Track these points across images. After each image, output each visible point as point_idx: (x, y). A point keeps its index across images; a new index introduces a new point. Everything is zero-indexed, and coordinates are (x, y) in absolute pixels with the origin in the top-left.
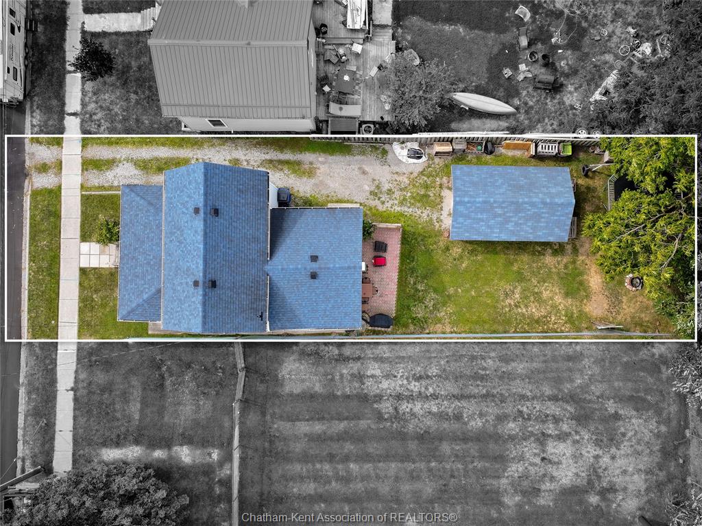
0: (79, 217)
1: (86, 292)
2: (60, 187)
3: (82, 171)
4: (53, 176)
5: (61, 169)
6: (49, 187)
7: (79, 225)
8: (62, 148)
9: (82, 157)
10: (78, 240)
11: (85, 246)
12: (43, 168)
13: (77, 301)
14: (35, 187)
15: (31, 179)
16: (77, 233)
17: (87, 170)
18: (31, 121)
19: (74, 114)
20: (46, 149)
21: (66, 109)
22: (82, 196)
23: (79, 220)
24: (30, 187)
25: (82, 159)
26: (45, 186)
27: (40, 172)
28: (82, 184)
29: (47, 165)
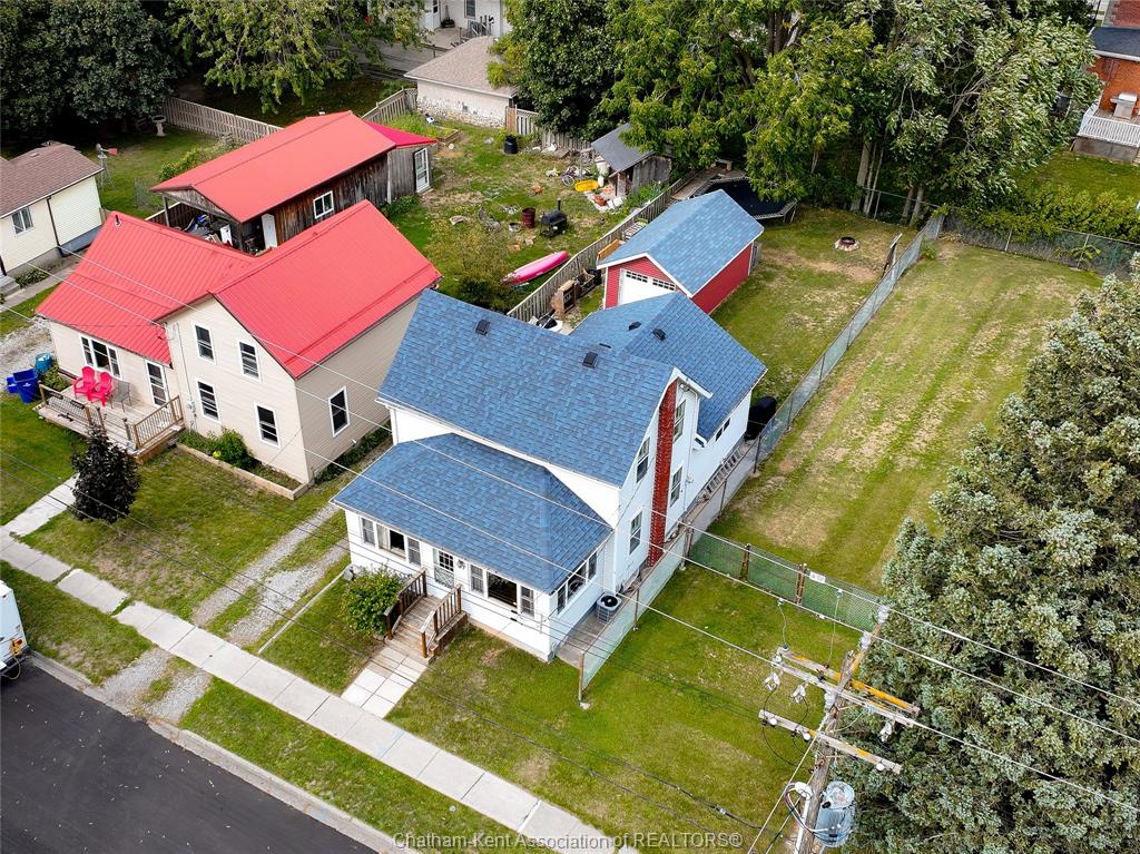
0: (294, 676)
1: (437, 728)
2: (215, 680)
3: (222, 636)
4: (187, 681)
5: (188, 664)
6: (200, 696)
7: (307, 684)
8: (157, 646)
9: (200, 627)
10: (333, 698)
11: (353, 693)
12: (159, 689)
13: (443, 752)
14: (176, 720)
15: (155, 719)
16: (320, 693)
17: (227, 630)
18: (68, 664)
19: (125, 604)
20: (134, 669)
21: (104, 612)
22: (263, 656)
23: (300, 680)
24: (168, 726)
25: (205, 628)
26: (193, 699)
27: (159, 698)
28: (243, 649)
29: (159, 682)
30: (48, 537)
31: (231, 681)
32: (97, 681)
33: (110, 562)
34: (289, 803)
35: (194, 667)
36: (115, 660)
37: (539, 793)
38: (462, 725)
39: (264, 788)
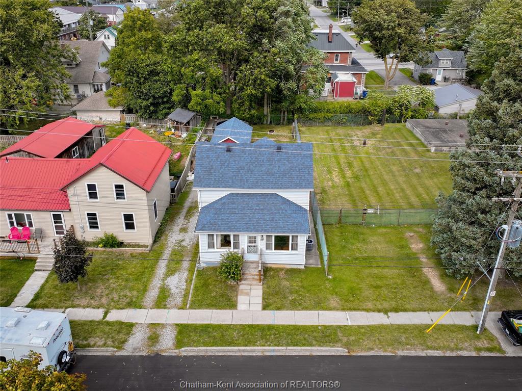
0: (211, 311)
1: (286, 305)
2: (177, 325)
3: (165, 308)
4: (164, 330)
5: (159, 324)
6: (175, 334)
7: (219, 311)
8: (137, 323)
9: (151, 309)
10: (235, 311)
11: (241, 306)
12: (154, 339)
14: (172, 347)
15: (162, 351)
16: (228, 312)
17: (165, 305)
18: (99, 346)
19: (106, 314)
20: (134, 336)
21: (97, 320)
22: (191, 308)
23: (215, 311)
24: (170, 351)
25: (154, 308)
26: (174, 336)
27: (157, 342)
28: (178, 309)
29: (151, 336)
30: (40, 302)
31: (185, 322)
32: (119, 348)
33: (84, 300)
34: (254, 355)
35: (163, 324)
36: (122, 336)
37: (343, 310)
38: (295, 299)
39: (238, 354)
